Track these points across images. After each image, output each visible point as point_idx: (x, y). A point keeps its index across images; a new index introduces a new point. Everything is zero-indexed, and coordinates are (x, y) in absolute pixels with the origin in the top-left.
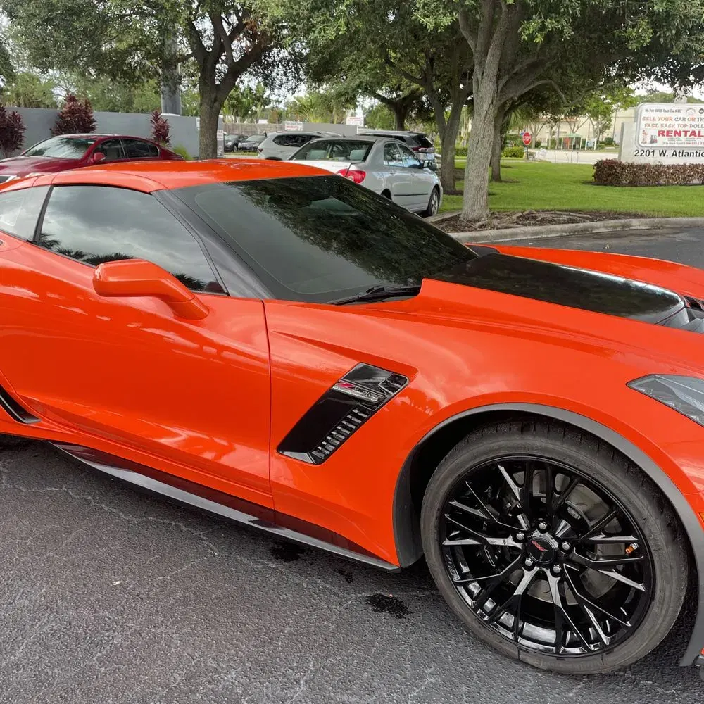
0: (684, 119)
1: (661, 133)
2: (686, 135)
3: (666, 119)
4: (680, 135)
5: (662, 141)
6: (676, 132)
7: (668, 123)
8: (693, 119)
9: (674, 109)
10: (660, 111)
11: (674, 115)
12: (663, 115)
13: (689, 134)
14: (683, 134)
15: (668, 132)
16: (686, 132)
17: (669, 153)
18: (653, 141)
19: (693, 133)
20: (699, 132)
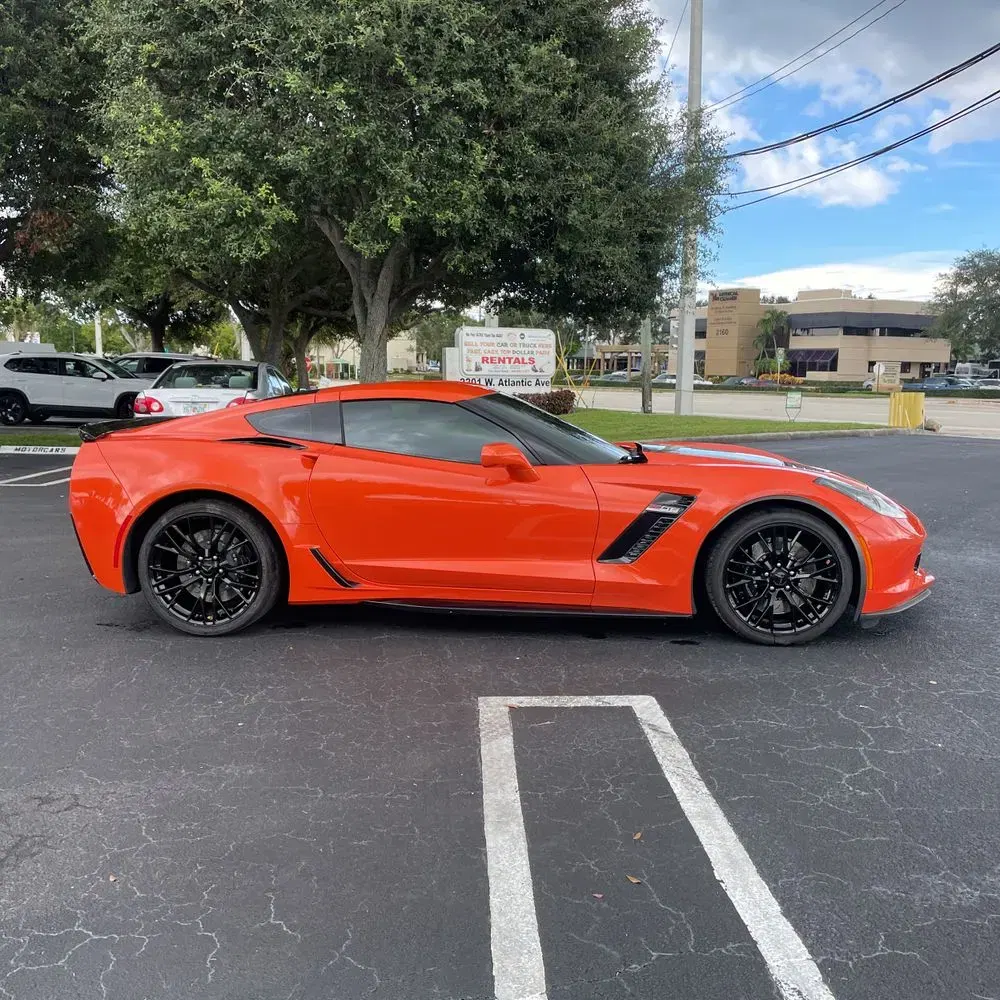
0: (506, 345)
1: (484, 360)
2: (510, 362)
3: (488, 345)
4: (504, 362)
5: (487, 368)
6: (500, 359)
7: (491, 348)
8: (515, 345)
9: (495, 334)
10: (481, 335)
11: (495, 340)
12: (485, 339)
13: (513, 361)
14: (507, 360)
15: (492, 358)
16: (510, 359)
17: (496, 382)
18: (477, 369)
19: (517, 360)
20: (523, 359)
